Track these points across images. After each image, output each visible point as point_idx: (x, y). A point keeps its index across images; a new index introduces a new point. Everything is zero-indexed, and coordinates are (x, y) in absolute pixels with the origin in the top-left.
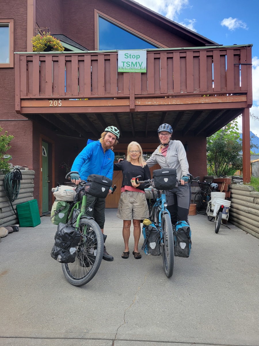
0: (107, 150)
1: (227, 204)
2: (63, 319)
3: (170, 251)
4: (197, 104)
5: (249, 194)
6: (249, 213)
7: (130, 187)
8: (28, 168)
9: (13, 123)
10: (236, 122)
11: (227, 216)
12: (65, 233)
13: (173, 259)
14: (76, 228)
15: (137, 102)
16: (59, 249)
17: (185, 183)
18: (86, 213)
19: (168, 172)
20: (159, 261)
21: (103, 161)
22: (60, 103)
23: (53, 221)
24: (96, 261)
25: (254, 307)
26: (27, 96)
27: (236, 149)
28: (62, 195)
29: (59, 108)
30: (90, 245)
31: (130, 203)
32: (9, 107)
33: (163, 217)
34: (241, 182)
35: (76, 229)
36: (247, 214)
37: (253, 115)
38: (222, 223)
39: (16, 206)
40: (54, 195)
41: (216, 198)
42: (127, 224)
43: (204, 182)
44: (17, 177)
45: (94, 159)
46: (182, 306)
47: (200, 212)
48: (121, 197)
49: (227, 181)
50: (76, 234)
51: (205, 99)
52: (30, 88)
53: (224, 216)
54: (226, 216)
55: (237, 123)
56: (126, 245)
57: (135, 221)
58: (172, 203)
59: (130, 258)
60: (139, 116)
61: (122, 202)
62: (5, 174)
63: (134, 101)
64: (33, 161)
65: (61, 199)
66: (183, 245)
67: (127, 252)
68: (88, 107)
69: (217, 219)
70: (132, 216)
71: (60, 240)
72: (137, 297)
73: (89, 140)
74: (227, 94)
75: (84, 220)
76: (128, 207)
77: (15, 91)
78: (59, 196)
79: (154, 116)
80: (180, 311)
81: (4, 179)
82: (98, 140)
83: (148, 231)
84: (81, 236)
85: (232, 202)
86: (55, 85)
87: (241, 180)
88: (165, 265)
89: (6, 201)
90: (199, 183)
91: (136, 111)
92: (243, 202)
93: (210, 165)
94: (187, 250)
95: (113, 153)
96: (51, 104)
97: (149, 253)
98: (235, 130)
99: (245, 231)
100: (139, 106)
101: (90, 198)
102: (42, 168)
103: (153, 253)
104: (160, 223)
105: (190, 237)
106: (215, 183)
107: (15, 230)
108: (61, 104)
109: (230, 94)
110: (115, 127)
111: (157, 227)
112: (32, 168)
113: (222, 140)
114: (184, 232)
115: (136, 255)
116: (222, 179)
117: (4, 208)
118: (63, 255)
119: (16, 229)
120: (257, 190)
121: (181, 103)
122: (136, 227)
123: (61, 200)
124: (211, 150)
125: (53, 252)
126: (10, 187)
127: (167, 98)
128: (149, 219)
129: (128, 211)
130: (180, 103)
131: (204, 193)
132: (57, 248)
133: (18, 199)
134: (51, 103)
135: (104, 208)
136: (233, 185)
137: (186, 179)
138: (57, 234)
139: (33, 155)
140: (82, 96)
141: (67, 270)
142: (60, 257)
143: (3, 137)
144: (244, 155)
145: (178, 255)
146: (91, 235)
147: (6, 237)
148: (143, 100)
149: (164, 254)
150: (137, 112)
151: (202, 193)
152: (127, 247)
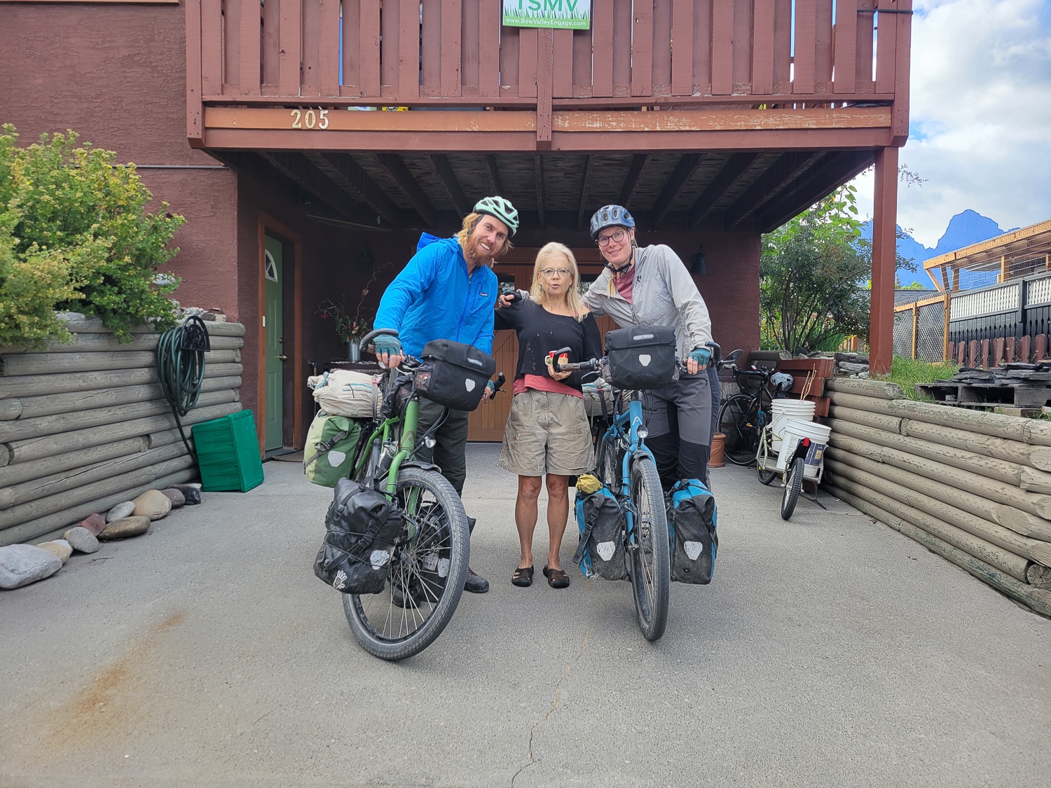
0: (477, 268)
1: (819, 434)
2: (357, 748)
3: (659, 566)
4: (740, 133)
5: (886, 406)
6: (884, 463)
7: (540, 378)
8: (225, 316)
9: (178, 177)
10: (851, 187)
11: (819, 469)
12: (356, 507)
13: (668, 587)
14: (389, 494)
15: (560, 122)
16: (338, 554)
17: (698, 368)
18: (415, 453)
19: (651, 336)
20: (623, 594)
21: (467, 300)
22: (324, 120)
23: (312, 475)
24: (448, 590)
25: (898, 726)
26: (222, 94)
27: (850, 270)
28: (340, 398)
29: (321, 133)
30: (428, 546)
31: (539, 427)
32: (164, 128)
33: (634, 468)
34: (863, 370)
35: (390, 498)
36: (879, 464)
37: (905, 169)
38: (802, 491)
39: (192, 430)
40: (315, 399)
41: (788, 417)
42: (528, 489)
43: (752, 369)
44: (196, 340)
45: (438, 292)
46: (693, 720)
47: (735, 457)
48: (514, 408)
49: (821, 368)
50: (389, 512)
51: (766, 117)
52: (232, 69)
53: (810, 471)
54: (816, 470)
55: (852, 192)
56: (526, 547)
57: (552, 479)
58: (661, 429)
59: (535, 585)
60: (561, 164)
61: (517, 423)
62: (161, 334)
63: (550, 117)
64: (238, 296)
65: (335, 411)
66: (694, 550)
67: (528, 569)
68: (410, 134)
69: (788, 480)
70: (544, 465)
71: (342, 527)
72: (564, 694)
73: (426, 237)
74: (830, 102)
75: (410, 473)
76: (535, 439)
77: (184, 78)
78: (330, 402)
79: (608, 165)
80: (689, 732)
81: (158, 345)
82: (452, 238)
83: (591, 511)
84: (402, 517)
85: (833, 431)
86: (308, 64)
87: (862, 366)
88: (641, 606)
89: (163, 414)
90: (735, 371)
91: (554, 148)
92: (868, 430)
93: (769, 319)
94: (704, 564)
95: (493, 277)
96: (296, 122)
97: (594, 573)
98: (846, 214)
99: (870, 515)
100: (566, 134)
101: (425, 408)
102: (264, 317)
103: (607, 572)
104: (625, 485)
105: (714, 527)
106: (784, 371)
107: (191, 500)
108: (327, 121)
109: (839, 103)
110: (505, 201)
111: (618, 496)
112: (236, 315)
113: (809, 242)
114: (698, 510)
115: (553, 576)
116: (806, 360)
117: (158, 435)
118: (351, 570)
119: (192, 496)
120: (910, 396)
121: (693, 129)
122: (554, 496)
123: (335, 413)
124: (773, 274)
125: (322, 561)
126: (175, 371)
127: (648, 110)
128: (593, 474)
129: (535, 450)
130: (690, 126)
131: (750, 402)
132: (335, 550)
133: (198, 408)
134: (298, 119)
135: (463, 440)
136: (839, 380)
137: (703, 357)
138: (333, 512)
139: (238, 277)
140: (391, 100)
141: (358, 615)
142: (341, 576)
143: (156, 221)
144: (873, 290)
145: (678, 578)
146: (431, 517)
147: (166, 519)
148: (577, 114)
149: (638, 575)
150: (559, 152)
151: (743, 403)
152: (527, 556)
